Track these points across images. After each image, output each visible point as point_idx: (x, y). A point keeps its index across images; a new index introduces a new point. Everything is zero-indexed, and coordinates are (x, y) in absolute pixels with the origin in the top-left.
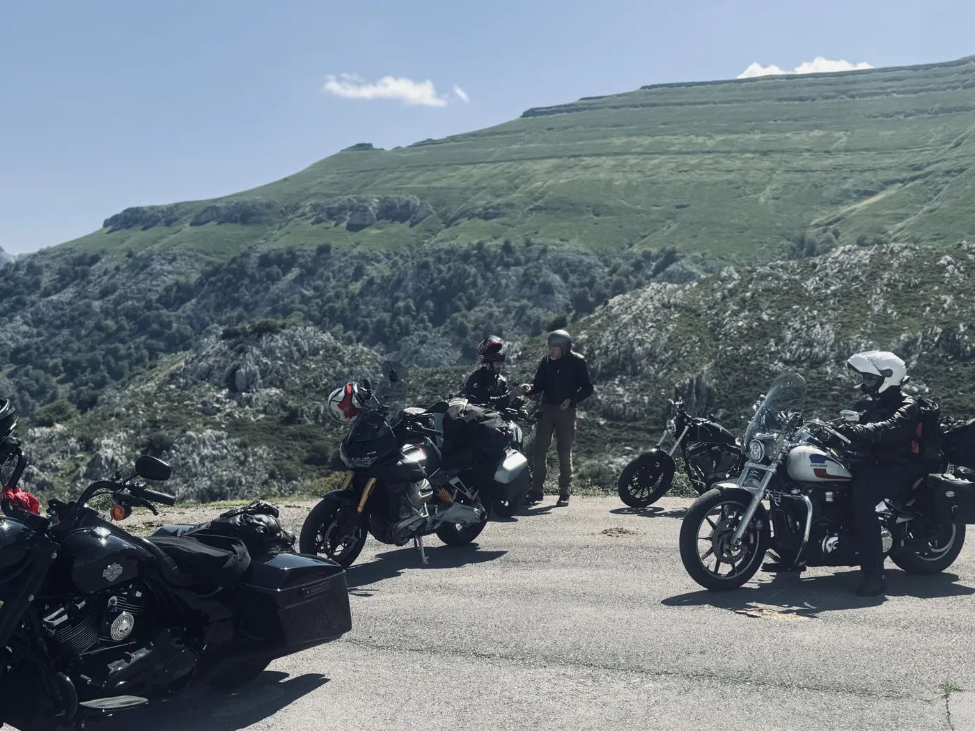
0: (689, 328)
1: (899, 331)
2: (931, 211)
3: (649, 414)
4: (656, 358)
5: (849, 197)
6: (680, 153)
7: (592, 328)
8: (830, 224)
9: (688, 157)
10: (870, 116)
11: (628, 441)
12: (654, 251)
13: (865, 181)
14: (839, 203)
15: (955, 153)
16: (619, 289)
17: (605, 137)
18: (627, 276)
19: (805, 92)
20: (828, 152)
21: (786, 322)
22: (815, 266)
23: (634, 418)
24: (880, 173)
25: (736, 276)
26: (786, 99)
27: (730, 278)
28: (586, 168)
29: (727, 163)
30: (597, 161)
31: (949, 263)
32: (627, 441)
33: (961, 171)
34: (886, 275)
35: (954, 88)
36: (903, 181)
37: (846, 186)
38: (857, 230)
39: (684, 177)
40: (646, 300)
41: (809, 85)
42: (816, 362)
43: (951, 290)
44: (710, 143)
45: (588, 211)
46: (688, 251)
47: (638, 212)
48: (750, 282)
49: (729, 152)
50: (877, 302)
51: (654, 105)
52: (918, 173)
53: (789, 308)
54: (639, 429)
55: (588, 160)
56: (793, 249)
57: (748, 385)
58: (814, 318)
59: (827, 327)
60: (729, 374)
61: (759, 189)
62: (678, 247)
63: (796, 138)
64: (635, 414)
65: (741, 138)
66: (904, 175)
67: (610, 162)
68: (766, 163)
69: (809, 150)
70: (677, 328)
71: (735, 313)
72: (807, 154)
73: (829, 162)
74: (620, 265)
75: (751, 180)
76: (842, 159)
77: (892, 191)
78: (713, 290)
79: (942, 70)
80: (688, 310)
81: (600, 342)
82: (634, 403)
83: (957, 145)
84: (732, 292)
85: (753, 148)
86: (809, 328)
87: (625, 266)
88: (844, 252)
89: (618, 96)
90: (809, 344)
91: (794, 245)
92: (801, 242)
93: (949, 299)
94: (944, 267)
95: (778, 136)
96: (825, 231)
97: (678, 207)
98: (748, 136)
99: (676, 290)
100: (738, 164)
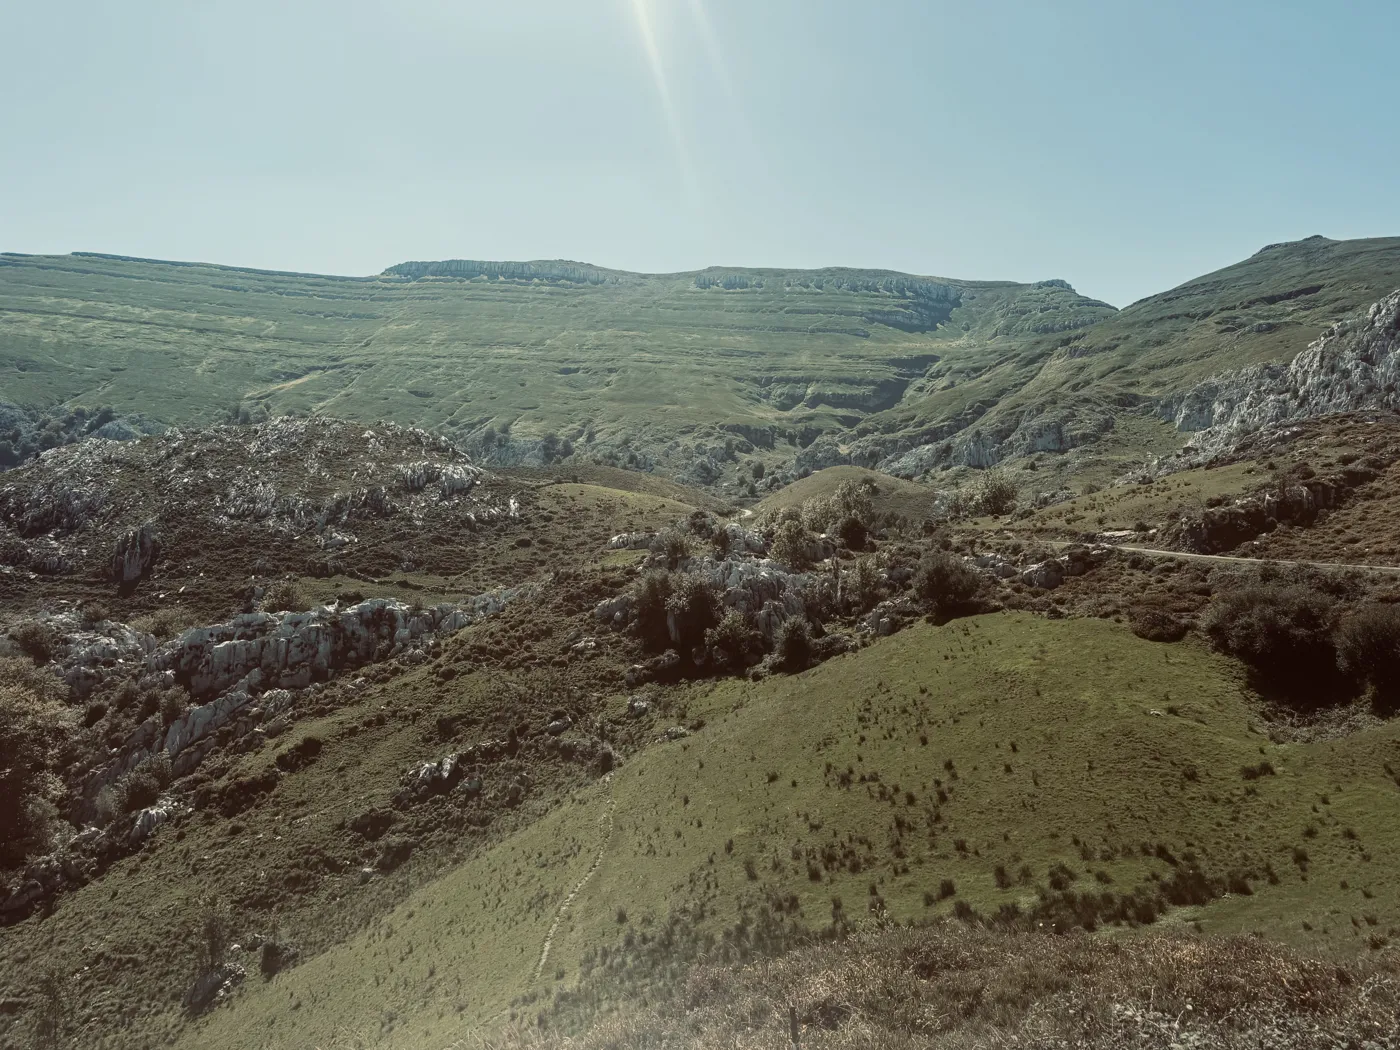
0: (132, 483)
1: (333, 491)
2: (347, 395)
3: (88, 567)
4: (96, 511)
5: (279, 377)
6: (115, 320)
7: (20, 480)
8: (261, 398)
9: (124, 325)
10: (295, 312)
11: (64, 595)
12: (87, 409)
13: (291, 365)
14: (270, 381)
15: (367, 350)
16: (48, 443)
17: (32, 295)
18: (57, 431)
19: (239, 283)
20: (259, 337)
21: (230, 480)
22: (256, 432)
23: (71, 571)
24: (304, 359)
25: (181, 436)
26: (221, 287)
27: (174, 438)
28: (10, 322)
29: (165, 335)
30: (23, 316)
31: (372, 437)
32: (62, 594)
33: (370, 366)
34: (320, 443)
35: (364, 299)
36: (323, 368)
37: (276, 367)
38: (285, 405)
39: (118, 342)
40: (83, 454)
41: (240, 278)
42: (260, 517)
43: (373, 459)
44: (147, 315)
45: (12, 365)
46: (125, 412)
47: (70, 371)
48: (195, 442)
49: (167, 325)
50: (313, 466)
51: (87, 272)
52: (335, 363)
53: (233, 467)
54: (77, 582)
55: (11, 315)
56: (229, 417)
57: (194, 536)
58: (257, 477)
59: (269, 486)
60: (175, 527)
61: (197, 361)
62: (114, 407)
63: (230, 321)
64: (72, 567)
65: (178, 315)
66: (324, 364)
67: (39, 319)
68: (203, 340)
69: (242, 333)
70: (119, 483)
71: (180, 471)
72: (240, 337)
73: (259, 345)
74: (49, 420)
75: (188, 353)
76: (271, 344)
77: (314, 376)
78: (157, 448)
79: (354, 284)
80: (131, 466)
81: (30, 495)
82: (70, 556)
83: (367, 345)
84: (176, 451)
85: (190, 325)
86: (252, 486)
87: (55, 422)
88: (282, 421)
89: (48, 257)
90: (253, 501)
91: (230, 414)
92: (237, 413)
93: (373, 465)
94: (368, 439)
95: (213, 317)
96: (257, 404)
97: (113, 370)
98: (185, 314)
99: (118, 447)
100: (175, 337)
